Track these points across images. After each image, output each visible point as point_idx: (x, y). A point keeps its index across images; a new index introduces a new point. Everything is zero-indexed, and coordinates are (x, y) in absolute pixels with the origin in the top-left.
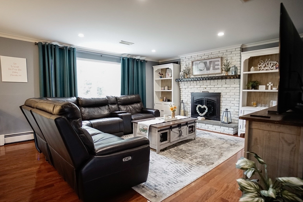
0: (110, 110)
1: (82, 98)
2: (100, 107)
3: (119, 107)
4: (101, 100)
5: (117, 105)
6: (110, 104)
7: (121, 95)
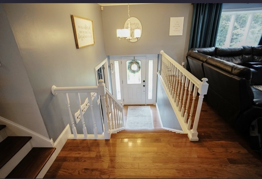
0: (243, 60)
1: (219, 48)
2: (234, 57)
3: (253, 58)
4: (237, 50)
5: (251, 55)
6: (244, 54)
7: (259, 45)
